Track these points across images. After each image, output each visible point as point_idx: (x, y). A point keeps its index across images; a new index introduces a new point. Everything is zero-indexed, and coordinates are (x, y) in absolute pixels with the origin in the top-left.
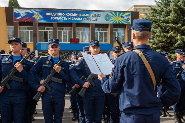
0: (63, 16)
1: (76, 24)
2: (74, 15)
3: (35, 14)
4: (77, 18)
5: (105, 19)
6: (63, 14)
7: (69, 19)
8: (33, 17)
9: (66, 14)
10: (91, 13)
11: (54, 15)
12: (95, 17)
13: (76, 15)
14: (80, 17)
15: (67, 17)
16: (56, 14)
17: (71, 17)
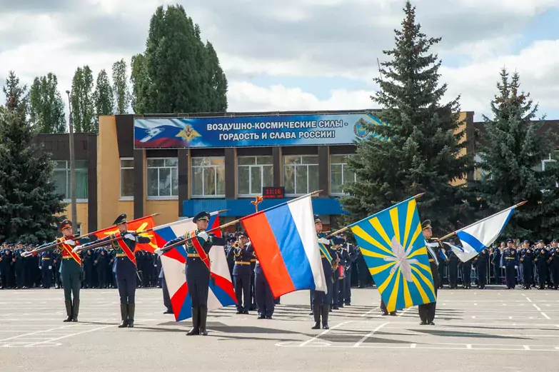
0: (249, 131)
1: (283, 148)
2: (274, 125)
3: (182, 129)
4: (282, 133)
5: (355, 132)
6: (249, 126)
7: (264, 136)
8: (178, 136)
9: (257, 126)
10: (317, 118)
11: (227, 129)
12: (330, 129)
13: (281, 125)
14: (291, 131)
15: (259, 132)
16: (231, 127)
17: (268, 131)
